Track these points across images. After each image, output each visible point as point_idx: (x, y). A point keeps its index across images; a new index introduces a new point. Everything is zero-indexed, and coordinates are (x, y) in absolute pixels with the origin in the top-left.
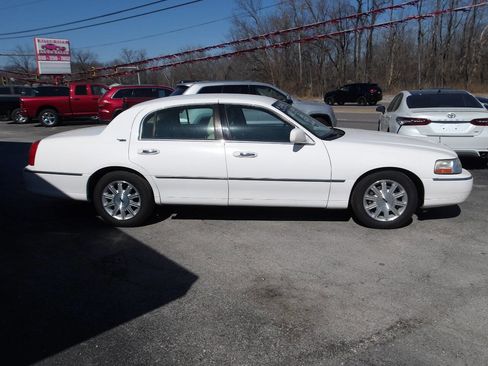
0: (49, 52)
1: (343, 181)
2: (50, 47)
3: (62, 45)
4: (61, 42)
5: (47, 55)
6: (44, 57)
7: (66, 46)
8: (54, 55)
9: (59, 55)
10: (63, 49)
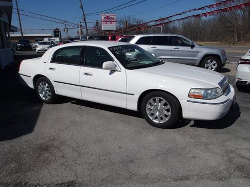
0: (107, 20)
1: (133, 95)
2: (107, 18)
3: (112, 17)
4: (112, 15)
5: (106, 21)
6: (105, 23)
7: (115, 17)
8: (109, 21)
9: (111, 22)
10: (113, 18)
